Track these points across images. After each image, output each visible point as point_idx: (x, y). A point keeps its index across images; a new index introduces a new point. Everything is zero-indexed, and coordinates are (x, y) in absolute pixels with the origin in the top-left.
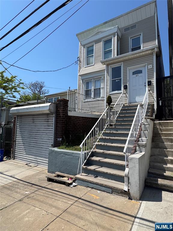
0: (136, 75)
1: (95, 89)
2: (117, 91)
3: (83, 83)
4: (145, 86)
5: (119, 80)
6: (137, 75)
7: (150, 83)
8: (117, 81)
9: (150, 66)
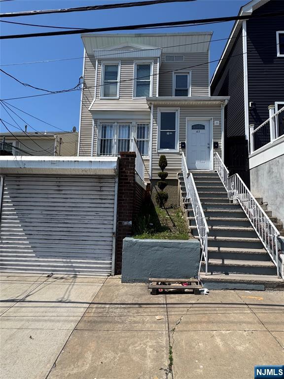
0: (196, 130)
1: (119, 140)
2: (168, 149)
3: (97, 126)
4: (209, 148)
5: (171, 133)
6: (198, 130)
7: (216, 146)
8: (168, 133)
9: (217, 123)
